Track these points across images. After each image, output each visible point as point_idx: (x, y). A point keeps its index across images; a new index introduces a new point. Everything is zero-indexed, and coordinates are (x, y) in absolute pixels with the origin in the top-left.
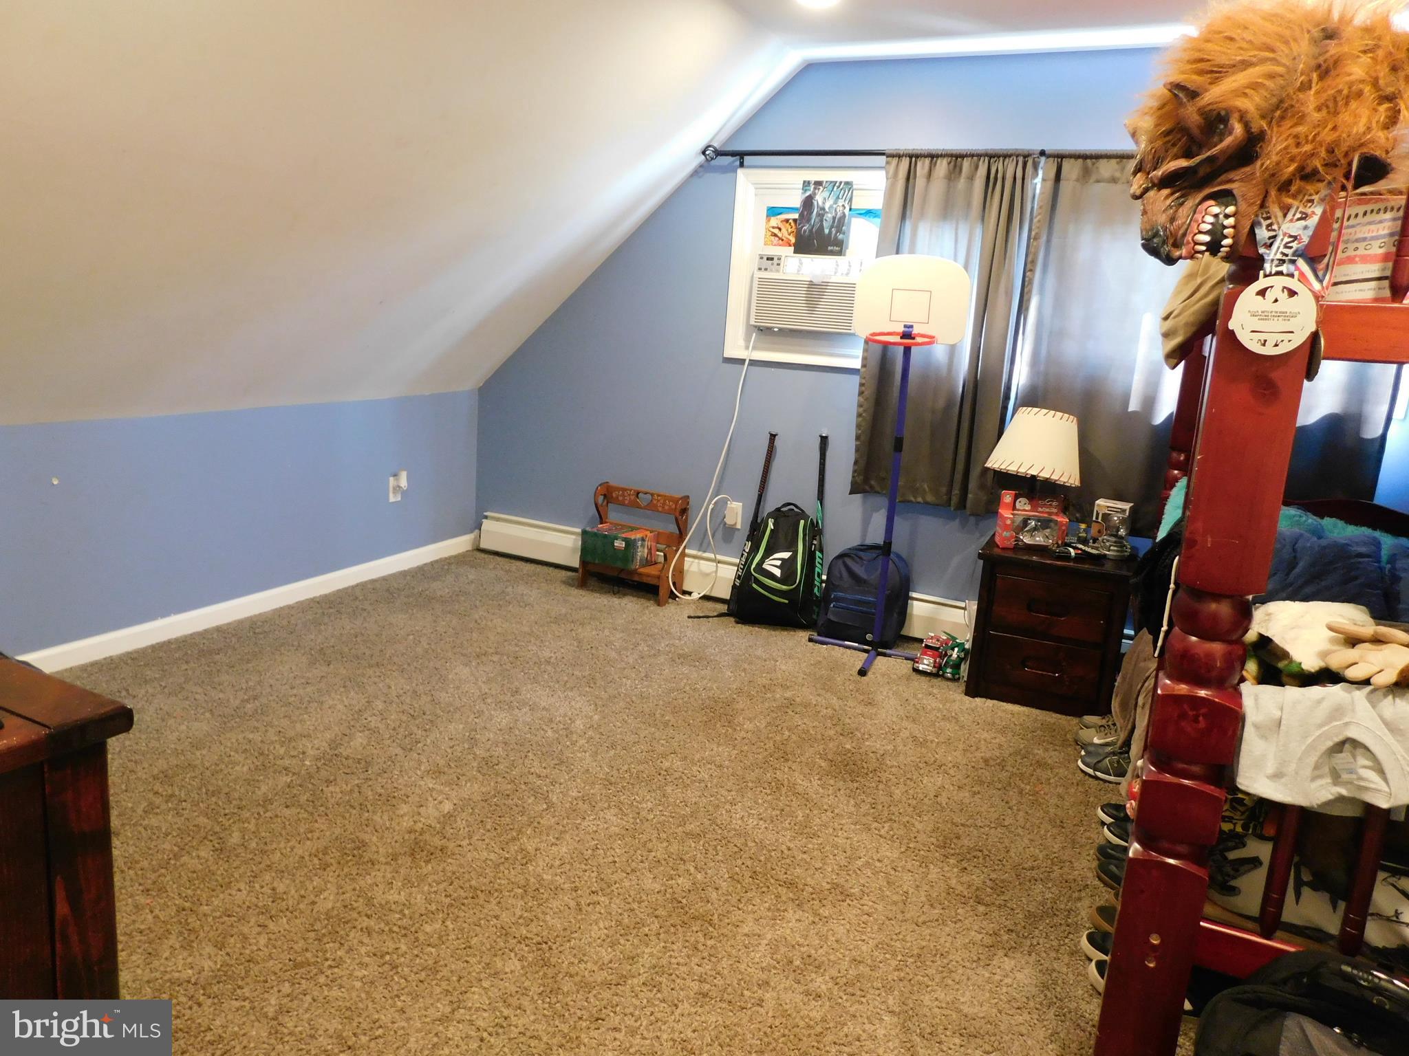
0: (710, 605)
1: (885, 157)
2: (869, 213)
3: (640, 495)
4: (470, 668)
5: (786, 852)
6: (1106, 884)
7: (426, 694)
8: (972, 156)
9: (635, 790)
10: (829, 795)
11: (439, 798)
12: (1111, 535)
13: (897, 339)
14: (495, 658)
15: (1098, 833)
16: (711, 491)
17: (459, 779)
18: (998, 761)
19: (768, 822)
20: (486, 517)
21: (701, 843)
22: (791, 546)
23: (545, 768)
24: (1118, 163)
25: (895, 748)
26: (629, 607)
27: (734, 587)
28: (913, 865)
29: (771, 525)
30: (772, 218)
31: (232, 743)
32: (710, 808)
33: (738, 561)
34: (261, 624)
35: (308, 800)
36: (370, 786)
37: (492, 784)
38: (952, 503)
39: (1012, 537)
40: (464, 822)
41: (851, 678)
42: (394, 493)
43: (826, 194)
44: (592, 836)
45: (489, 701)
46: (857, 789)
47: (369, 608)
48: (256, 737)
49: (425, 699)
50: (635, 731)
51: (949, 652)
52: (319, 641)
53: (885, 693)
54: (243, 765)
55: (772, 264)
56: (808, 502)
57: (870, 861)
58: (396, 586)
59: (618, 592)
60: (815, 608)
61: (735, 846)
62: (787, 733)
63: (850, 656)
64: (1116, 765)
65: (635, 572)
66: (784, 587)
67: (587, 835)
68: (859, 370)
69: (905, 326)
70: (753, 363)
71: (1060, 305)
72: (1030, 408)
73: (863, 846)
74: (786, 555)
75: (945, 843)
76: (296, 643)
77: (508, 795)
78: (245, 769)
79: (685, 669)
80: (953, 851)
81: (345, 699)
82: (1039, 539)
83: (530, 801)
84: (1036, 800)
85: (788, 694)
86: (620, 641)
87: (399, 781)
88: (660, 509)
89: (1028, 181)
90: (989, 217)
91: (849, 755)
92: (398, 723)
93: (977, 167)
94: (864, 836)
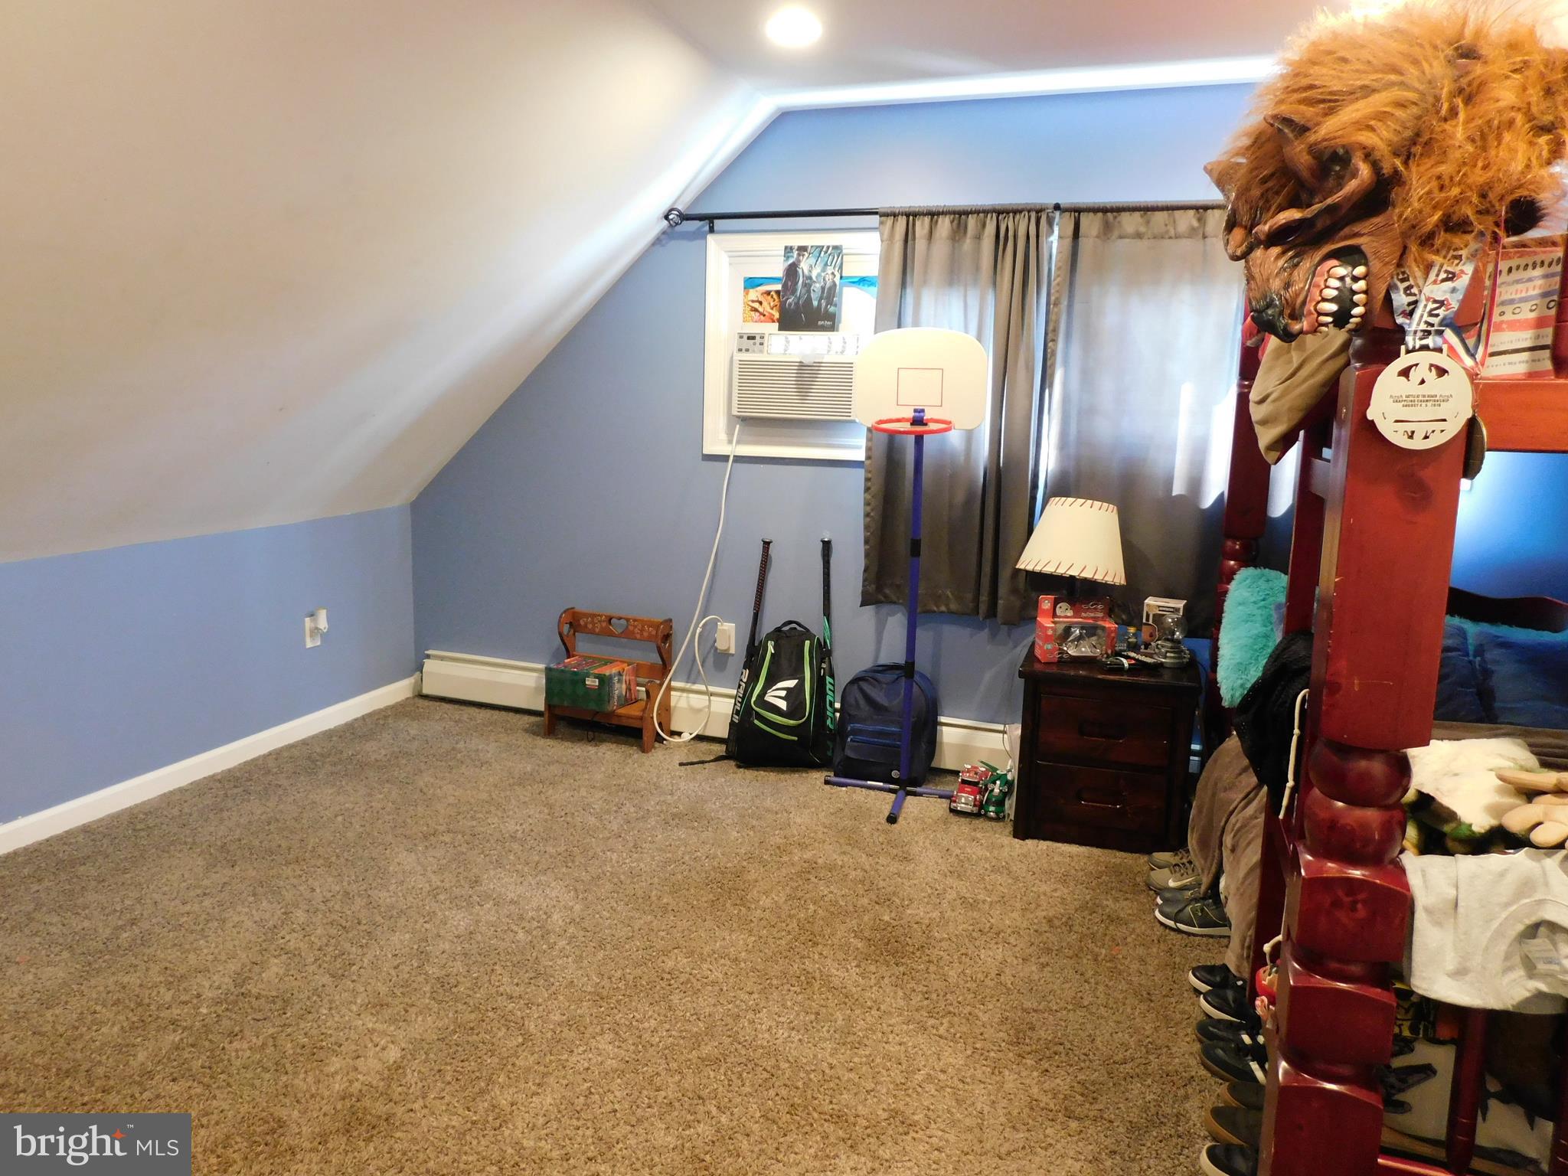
0: (704, 746)
1: (878, 216)
2: (862, 281)
3: (613, 621)
4: (416, 854)
5: (827, 1071)
6: (1214, 1074)
7: (360, 895)
8: (978, 212)
9: (634, 1004)
10: (871, 987)
11: (382, 1042)
12: (1167, 640)
13: (906, 426)
14: (447, 838)
15: (1193, 1004)
16: (697, 612)
17: (407, 1011)
18: (1064, 920)
19: (801, 1032)
20: (428, 657)
21: (722, 1071)
22: (797, 672)
23: (517, 985)
24: (1142, 216)
25: (942, 917)
26: (608, 755)
27: (732, 723)
28: (984, 1073)
29: (771, 649)
30: (751, 290)
31: (99, 993)
32: (729, 1020)
33: (734, 692)
34: (143, 817)
35: (203, 1067)
36: (289, 1035)
37: (451, 1015)
38: (980, 611)
39: (1054, 649)
40: (416, 1074)
41: (880, 827)
42: (311, 636)
43: (812, 261)
44: (583, 1076)
45: (442, 897)
46: (904, 974)
47: (285, 783)
48: (132, 979)
49: (359, 902)
50: (627, 922)
51: (991, 786)
52: (220, 834)
53: (921, 844)
54: (113, 1025)
55: (755, 344)
56: (813, 620)
57: (932, 1072)
58: (318, 750)
59: (593, 739)
60: (829, 743)
61: (765, 1070)
62: (812, 907)
63: (875, 799)
64: (1200, 914)
65: (612, 714)
66: (792, 722)
67: (578, 1076)
68: (863, 462)
69: (916, 411)
70: (739, 459)
71: (1088, 377)
72: (1064, 499)
73: (920, 1052)
74: (791, 683)
75: (1019, 1036)
76: (189, 840)
77: (472, 1029)
78: (116, 1029)
79: (682, 833)
80: (1028, 1049)
81: (254, 912)
82: (1085, 650)
83: (500, 1034)
84: (1116, 967)
85: (808, 855)
86: (600, 802)
87: (328, 1024)
88: (638, 636)
89: (1042, 238)
90: (1002, 280)
91: (889, 929)
92: (325, 940)
93: (984, 225)
94: (921, 1039)
